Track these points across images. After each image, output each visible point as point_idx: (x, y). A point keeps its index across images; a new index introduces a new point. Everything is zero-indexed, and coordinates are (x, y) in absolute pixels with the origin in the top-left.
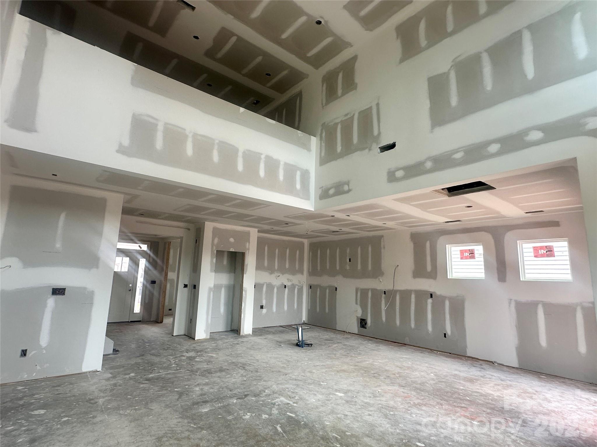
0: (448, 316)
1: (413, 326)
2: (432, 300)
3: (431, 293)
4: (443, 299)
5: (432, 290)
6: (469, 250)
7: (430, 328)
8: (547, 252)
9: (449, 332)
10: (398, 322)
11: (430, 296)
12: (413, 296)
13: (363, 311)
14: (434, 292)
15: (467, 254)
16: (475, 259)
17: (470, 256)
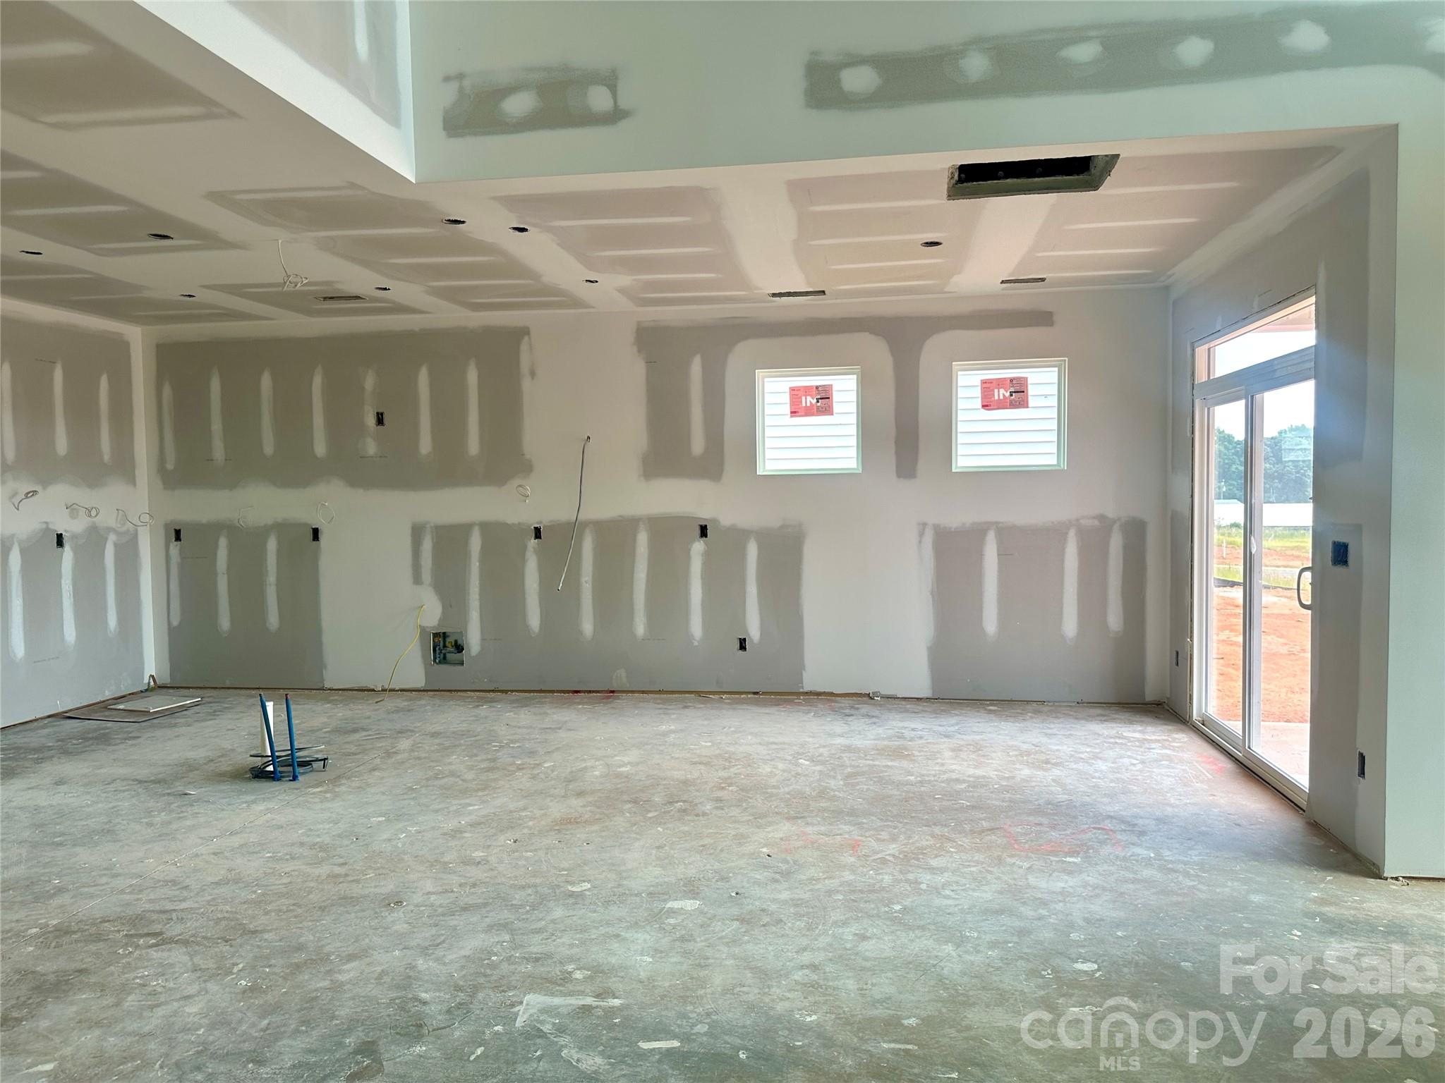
0: (752, 589)
1: (640, 629)
2: (706, 544)
3: (703, 524)
4: (739, 536)
5: (704, 513)
6: (817, 387)
7: (696, 628)
8: (1011, 395)
9: (754, 632)
10: (588, 627)
11: (698, 532)
12: (643, 538)
13: (447, 606)
14: (715, 521)
15: (810, 400)
16: (832, 414)
17: (818, 407)
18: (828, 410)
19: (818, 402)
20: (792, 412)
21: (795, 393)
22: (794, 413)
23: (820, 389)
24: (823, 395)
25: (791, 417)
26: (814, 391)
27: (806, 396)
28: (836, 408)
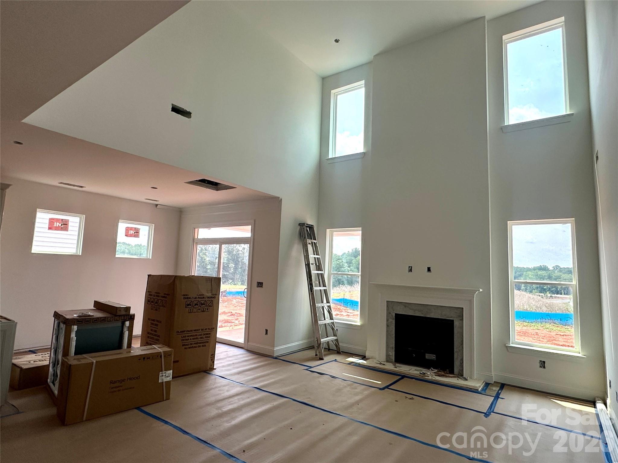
15: (58, 224)
16: (68, 231)
17: (62, 228)
18: (66, 229)
19: (62, 225)
20: (49, 228)
21: (52, 221)
22: (50, 228)
23: (63, 220)
24: (65, 223)
25: (48, 230)
26: (60, 221)
27: (56, 222)
28: (70, 228)
